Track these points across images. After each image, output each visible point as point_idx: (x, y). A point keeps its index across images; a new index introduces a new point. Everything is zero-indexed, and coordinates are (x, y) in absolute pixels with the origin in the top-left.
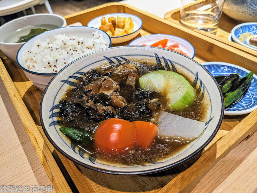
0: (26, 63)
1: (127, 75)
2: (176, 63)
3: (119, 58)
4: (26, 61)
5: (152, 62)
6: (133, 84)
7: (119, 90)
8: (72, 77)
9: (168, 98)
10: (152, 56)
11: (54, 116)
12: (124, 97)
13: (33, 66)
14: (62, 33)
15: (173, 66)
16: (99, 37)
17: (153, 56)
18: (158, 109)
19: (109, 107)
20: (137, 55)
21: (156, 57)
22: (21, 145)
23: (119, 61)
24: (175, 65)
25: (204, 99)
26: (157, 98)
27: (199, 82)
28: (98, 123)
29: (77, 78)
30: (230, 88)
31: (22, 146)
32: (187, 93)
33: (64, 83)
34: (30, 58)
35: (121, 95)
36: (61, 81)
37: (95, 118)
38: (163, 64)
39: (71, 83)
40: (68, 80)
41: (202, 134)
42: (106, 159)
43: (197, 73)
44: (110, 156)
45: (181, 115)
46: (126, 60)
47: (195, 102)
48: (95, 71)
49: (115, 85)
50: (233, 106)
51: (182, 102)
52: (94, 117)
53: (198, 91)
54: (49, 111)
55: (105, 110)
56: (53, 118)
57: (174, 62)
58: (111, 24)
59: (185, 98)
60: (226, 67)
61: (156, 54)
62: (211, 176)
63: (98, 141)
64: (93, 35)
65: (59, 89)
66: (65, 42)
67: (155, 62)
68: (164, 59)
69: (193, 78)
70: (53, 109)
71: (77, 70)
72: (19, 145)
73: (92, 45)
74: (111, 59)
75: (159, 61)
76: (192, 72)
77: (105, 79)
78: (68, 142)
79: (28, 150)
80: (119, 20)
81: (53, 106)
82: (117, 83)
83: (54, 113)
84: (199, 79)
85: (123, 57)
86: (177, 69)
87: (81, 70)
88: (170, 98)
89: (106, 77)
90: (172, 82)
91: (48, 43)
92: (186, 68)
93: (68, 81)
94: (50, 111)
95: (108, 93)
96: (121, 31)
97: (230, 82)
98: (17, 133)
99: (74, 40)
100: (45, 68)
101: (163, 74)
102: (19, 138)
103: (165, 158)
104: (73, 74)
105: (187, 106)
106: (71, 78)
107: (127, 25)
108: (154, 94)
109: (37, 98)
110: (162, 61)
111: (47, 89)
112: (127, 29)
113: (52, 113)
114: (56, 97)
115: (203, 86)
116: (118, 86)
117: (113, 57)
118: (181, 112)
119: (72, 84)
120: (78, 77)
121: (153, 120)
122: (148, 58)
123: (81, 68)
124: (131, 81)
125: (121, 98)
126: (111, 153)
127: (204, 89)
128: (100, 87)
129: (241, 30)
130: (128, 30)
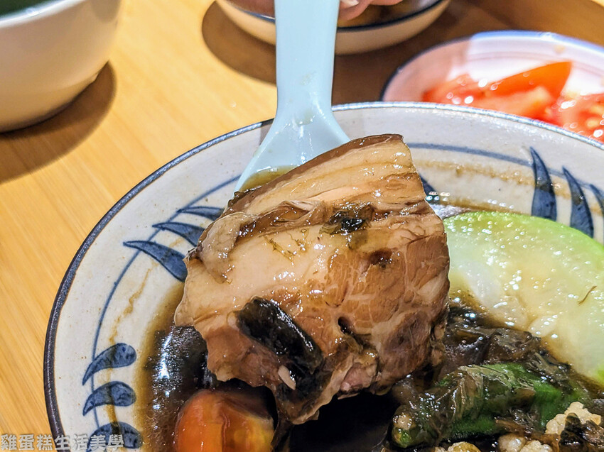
8: (170, 226)
10: (514, 160)
11: (99, 404)
17: (521, 162)
21: (534, 166)
29: (190, 230)
33: (137, 254)
36: (125, 244)
39: (164, 252)
40: (153, 240)
54: (80, 378)
56: (95, 413)
61: (534, 154)
65: (115, 278)
68: (572, 181)
70: (93, 372)
71: (191, 198)
81: (94, 359)
83: (100, 389)
87: (209, 197)
93: (151, 244)
94: (84, 382)
104: (173, 212)
106: (164, 229)
110: (560, 185)
111: (73, 278)
113: (92, 386)
114: (104, 312)
120: (193, 227)
122: (498, 165)
123: (209, 189)
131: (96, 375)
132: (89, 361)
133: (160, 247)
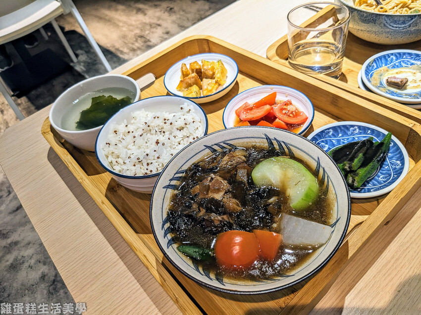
0: (108, 159)
1: (235, 168)
2: (292, 145)
3: (222, 144)
4: (107, 157)
5: (262, 144)
6: (245, 179)
7: (231, 190)
9: (288, 195)
10: (261, 138)
11: (167, 234)
12: (238, 199)
13: (116, 162)
14: (139, 108)
15: (288, 148)
16: (190, 110)
17: (263, 138)
18: (279, 211)
19: (225, 217)
20: (243, 138)
21: (267, 139)
22: (120, 260)
23: (223, 148)
24: (291, 148)
25: (329, 193)
26: (276, 196)
27: (321, 171)
28: (215, 236)
29: (179, 178)
30: (361, 162)
31: (122, 260)
32: (309, 188)
33: (167, 189)
34: (110, 153)
35: (235, 197)
36: (163, 188)
37: (212, 230)
38: (276, 146)
41: (329, 239)
42: (233, 277)
43: (318, 158)
44: (237, 272)
45: (305, 216)
46: (230, 145)
47: (319, 197)
48: (196, 166)
49: (225, 184)
50: (368, 183)
51: (305, 200)
52: (210, 229)
53: (321, 182)
55: (221, 221)
56: (167, 237)
57: (289, 144)
58: (196, 74)
59: (307, 196)
60: (356, 127)
61: (266, 135)
62: (347, 273)
63: (220, 257)
64: (182, 108)
65: (163, 198)
66: (148, 124)
67: (266, 145)
68: (277, 141)
69: (314, 165)
71: (177, 169)
72: (118, 260)
73: (183, 125)
74: (213, 147)
75: (271, 144)
76: (312, 158)
77: (212, 179)
78: (190, 263)
79: (131, 265)
80: (205, 67)
82: (226, 182)
83: (166, 230)
84: (322, 167)
85: (227, 142)
86: (294, 153)
87: (182, 168)
88: (291, 195)
89: (212, 175)
90: (291, 173)
91: (126, 126)
92: (305, 152)
94: (162, 229)
95: (218, 196)
96: (210, 82)
97: (361, 155)
98: (111, 245)
99: (158, 118)
100: (135, 165)
101: (278, 161)
102: (115, 251)
103: (294, 269)
104: (173, 175)
105: (310, 204)
106: (172, 180)
107: (218, 73)
108: (271, 192)
109: (123, 196)
110: (275, 142)
112: (219, 80)
114: (162, 208)
115: (326, 175)
116: (228, 185)
117: (215, 144)
118: (305, 212)
119: (174, 187)
121: (275, 225)
122: (257, 140)
123: (181, 166)
124: (242, 175)
125: (234, 200)
126: (237, 270)
127: (328, 180)
128: (208, 189)
129: (374, 64)
130: (221, 80)
131: (165, 226)
132: (162, 223)
133: (172, 185)
